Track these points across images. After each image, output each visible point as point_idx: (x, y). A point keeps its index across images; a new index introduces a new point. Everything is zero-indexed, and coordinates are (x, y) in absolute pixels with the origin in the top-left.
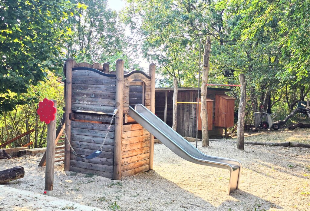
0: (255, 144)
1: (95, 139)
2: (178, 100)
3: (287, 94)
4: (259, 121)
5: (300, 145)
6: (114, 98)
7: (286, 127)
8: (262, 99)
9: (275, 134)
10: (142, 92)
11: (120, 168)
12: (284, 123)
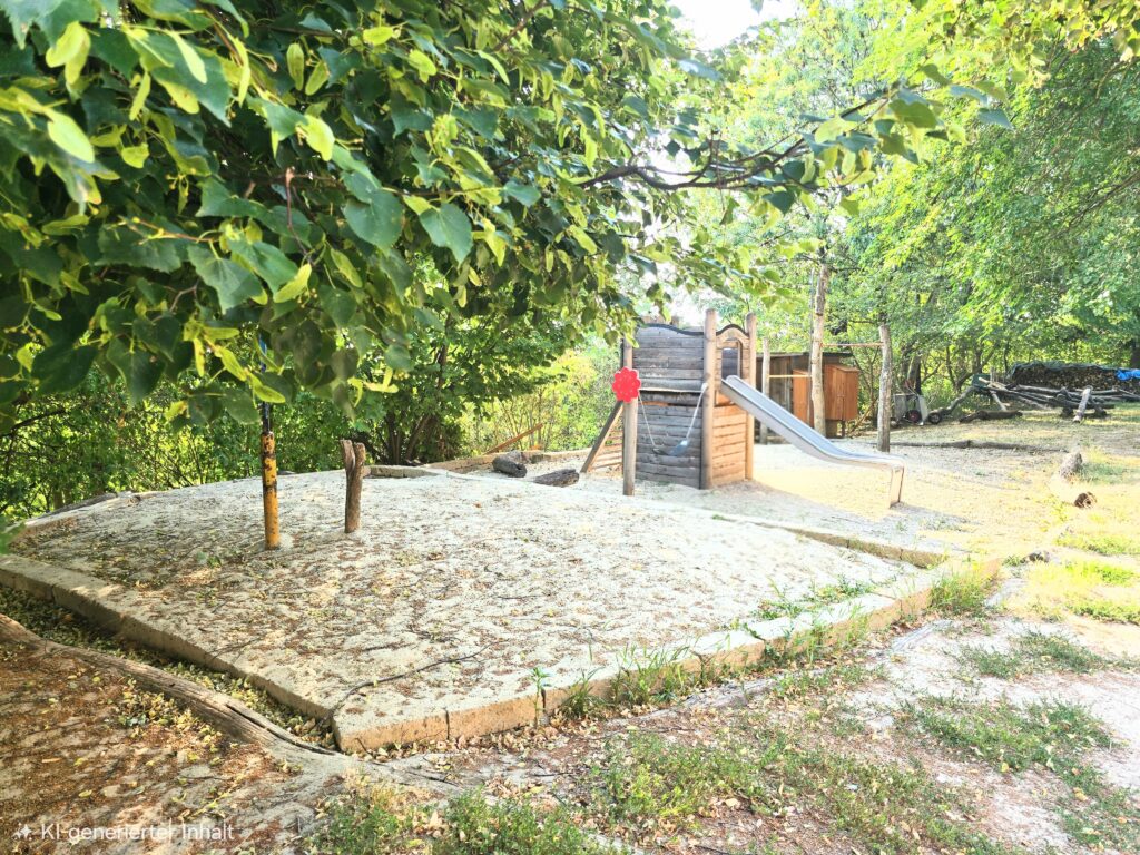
0: (906, 445)
1: (671, 429)
2: (772, 373)
3: (949, 362)
4: (904, 408)
5: (989, 445)
6: (701, 368)
7: (954, 419)
8: (906, 370)
9: (937, 430)
10: (736, 358)
11: (711, 472)
12: (949, 412)
